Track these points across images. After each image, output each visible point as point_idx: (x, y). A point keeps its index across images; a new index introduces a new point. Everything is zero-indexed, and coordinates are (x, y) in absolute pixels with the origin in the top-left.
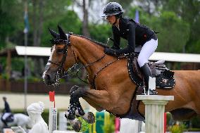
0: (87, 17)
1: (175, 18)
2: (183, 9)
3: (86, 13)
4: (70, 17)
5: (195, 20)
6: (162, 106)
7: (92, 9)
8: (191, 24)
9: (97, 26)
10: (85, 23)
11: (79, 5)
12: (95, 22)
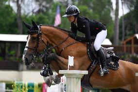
0: (20, 10)
1: (88, 11)
2: (94, 4)
3: (19, 7)
4: (7, 10)
5: (103, 13)
6: (79, 78)
7: (24, 4)
8: (100, 15)
9: (28, 17)
10: (18, 15)
11: (13, 1)
12: (26, 14)
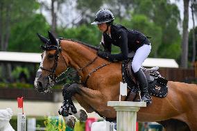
0: (56, 21)
1: (146, 22)
2: (155, 13)
3: (54, 16)
4: (38, 21)
5: (167, 24)
6: (134, 112)
7: (61, 12)
8: (163, 28)
9: (66, 30)
10: (54, 27)
11: (47, 9)
12: (64, 26)
